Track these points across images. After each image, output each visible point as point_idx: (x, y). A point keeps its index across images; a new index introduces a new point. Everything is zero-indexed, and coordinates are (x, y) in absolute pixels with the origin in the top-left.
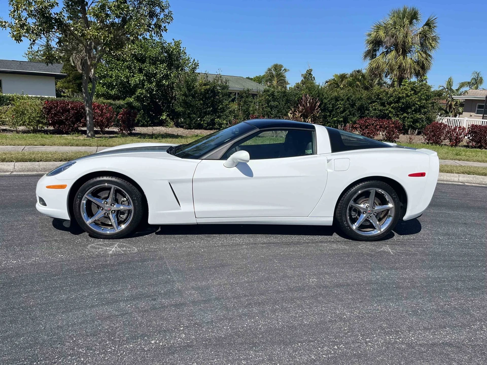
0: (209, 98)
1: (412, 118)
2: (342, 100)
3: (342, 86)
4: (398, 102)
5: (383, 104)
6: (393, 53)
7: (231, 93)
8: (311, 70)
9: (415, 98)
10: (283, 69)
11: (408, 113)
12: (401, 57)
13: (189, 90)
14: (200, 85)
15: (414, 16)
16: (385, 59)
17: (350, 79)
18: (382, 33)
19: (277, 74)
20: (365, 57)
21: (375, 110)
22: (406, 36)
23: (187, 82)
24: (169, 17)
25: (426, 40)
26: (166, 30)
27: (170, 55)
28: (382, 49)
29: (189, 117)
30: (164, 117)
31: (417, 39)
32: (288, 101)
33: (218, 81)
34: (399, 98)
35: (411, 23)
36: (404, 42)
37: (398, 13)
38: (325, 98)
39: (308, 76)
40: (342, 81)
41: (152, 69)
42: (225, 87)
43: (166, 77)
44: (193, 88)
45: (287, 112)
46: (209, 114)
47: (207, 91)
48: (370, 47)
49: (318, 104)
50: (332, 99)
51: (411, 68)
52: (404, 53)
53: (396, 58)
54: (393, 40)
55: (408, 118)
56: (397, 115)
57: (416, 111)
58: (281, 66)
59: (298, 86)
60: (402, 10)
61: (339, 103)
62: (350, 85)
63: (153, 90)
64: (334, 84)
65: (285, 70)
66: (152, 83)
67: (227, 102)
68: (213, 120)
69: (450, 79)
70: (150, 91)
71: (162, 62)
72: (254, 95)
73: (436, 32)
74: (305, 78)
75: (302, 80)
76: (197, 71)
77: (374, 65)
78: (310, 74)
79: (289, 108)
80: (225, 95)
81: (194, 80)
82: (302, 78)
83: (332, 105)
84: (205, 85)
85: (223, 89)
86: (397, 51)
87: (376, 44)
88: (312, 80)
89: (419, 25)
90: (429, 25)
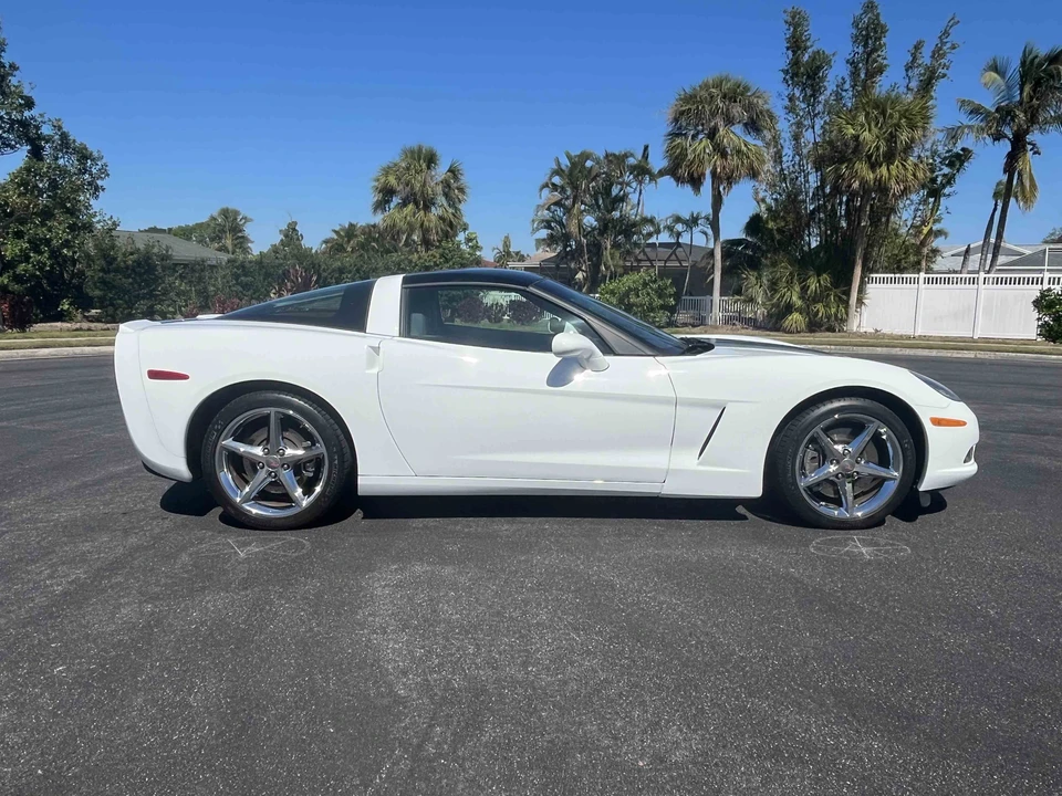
2: (350, 272)
3: (349, 249)
6: (411, 206)
7: (176, 265)
8: (296, 223)
10: (240, 217)
12: (422, 212)
13: (109, 263)
14: (124, 255)
15: (431, 160)
16: (396, 214)
17: (362, 238)
18: (392, 180)
19: (228, 227)
20: (375, 210)
22: (424, 185)
24: (104, 172)
25: (453, 188)
26: (103, 190)
28: (396, 200)
29: (112, 305)
30: (66, 307)
31: (439, 189)
32: (267, 275)
33: (153, 247)
35: (429, 168)
36: (423, 192)
37: (411, 152)
38: (324, 270)
39: (291, 234)
40: (349, 241)
43: (67, 244)
44: (114, 259)
45: (268, 292)
46: (143, 298)
47: (138, 263)
48: (379, 196)
49: (315, 278)
51: (436, 228)
52: (427, 208)
53: (414, 214)
54: (408, 189)
58: (236, 213)
59: (275, 250)
60: (416, 149)
61: (344, 276)
62: (363, 248)
63: (45, 264)
64: (336, 247)
65: (244, 218)
66: (43, 253)
67: (171, 279)
68: (152, 307)
69: (507, 237)
70: (41, 266)
72: (212, 268)
73: (465, 180)
74: (286, 236)
75: (282, 240)
76: (116, 234)
77: (389, 221)
78: (294, 229)
79: (270, 284)
80: (168, 268)
81: (115, 247)
82: (282, 237)
84: (132, 254)
85: (163, 260)
86: (416, 204)
87: (387, 193)
88: (298, 239)
89: (441, 172)
90: (453, 171)
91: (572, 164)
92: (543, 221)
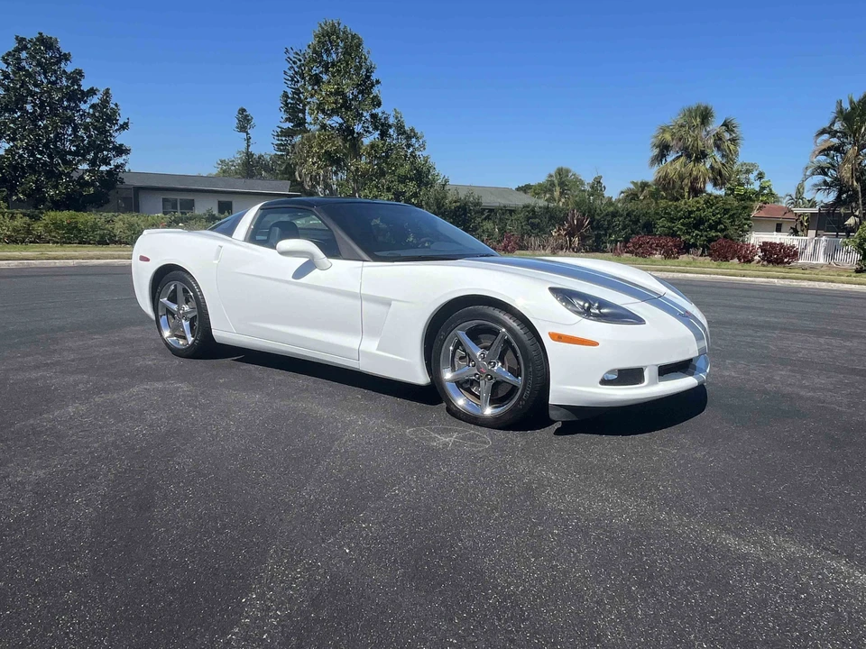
0: (460, 216)
1: (706, 236)
2: (622, 216)
3: (641, 198)
4: (689, 217)
5: (672, 220)
6: (683, 159)
7: (484, 210)
9: (708, 212)
10: (570, 174)
11: (701, 231)
12: (692, 164)
13: (439, 208)
14: (450, 203)
15: (705, 116)
16: (674, 165)
17: (654, 188)
18: (668, 137)
21: (663, 226)
22: (696, 139)
23: (437, 199)
25: (727, 140)
27: (419, 173)
31: (711, 142)
32: (552, 218)
33: (470, 197)
34: (691, 212)
36: (694, 146)
37: (690, 111)
39: (597, 186)
40: (642, 191)
41: (401, 187)
42: (478, 204)
44: (443, 206)
48: (656, 151)
49: (587, 221)
50: (607, 215)
51: (703, 177)
52: (698, 159)
53: (685, 165)
54: (681, 143)
55: (701, 236)
56: (689, 233)
57: (712, 227)
60: (694, 107)
61: (616, 219)
62: (651, 196)
64: (632, 196)
67: (479, 220)
71: (411, 180)
72: (512, 212)
73: (739, 131)
76: (447, 188)
78: (599, 182)
79: (554, 225)
80: (477, 212)
81: (445, 197)
83: (608, 221)
84: (455, 202)
85: (475, 206)
86: (689, 156)
87: (664, 149)
88: (601, 190)
89: (715, 126)
90: (727, 125)
91: (852, 109)
92: (819, 167)
